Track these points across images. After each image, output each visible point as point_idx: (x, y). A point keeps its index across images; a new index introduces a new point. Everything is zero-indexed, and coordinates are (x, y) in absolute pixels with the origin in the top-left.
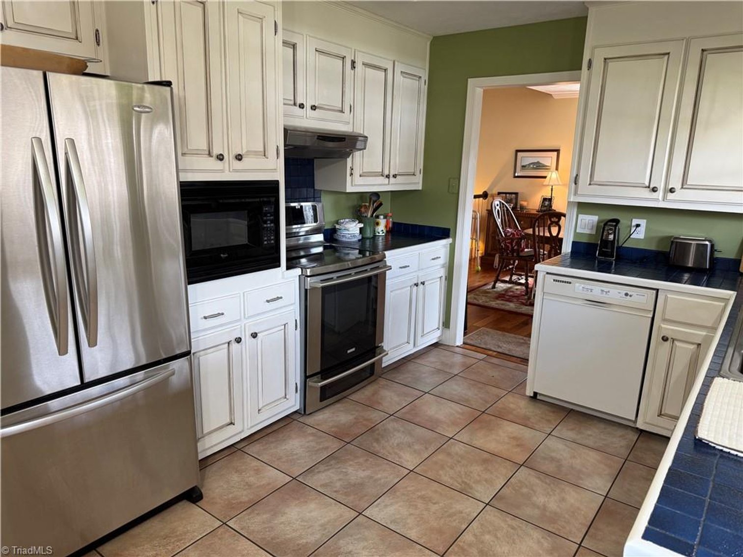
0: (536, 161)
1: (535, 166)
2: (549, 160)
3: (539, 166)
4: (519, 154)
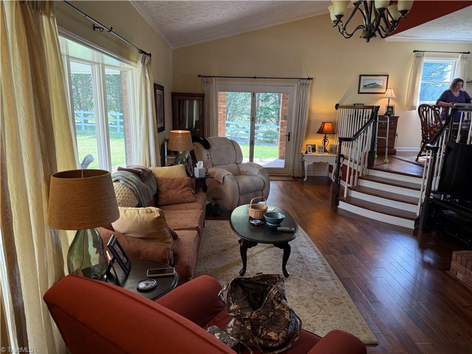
0: (373, 82)
1: (373, 86)
2: (381, 82)
3: (375, 86)
4: (362, 77)
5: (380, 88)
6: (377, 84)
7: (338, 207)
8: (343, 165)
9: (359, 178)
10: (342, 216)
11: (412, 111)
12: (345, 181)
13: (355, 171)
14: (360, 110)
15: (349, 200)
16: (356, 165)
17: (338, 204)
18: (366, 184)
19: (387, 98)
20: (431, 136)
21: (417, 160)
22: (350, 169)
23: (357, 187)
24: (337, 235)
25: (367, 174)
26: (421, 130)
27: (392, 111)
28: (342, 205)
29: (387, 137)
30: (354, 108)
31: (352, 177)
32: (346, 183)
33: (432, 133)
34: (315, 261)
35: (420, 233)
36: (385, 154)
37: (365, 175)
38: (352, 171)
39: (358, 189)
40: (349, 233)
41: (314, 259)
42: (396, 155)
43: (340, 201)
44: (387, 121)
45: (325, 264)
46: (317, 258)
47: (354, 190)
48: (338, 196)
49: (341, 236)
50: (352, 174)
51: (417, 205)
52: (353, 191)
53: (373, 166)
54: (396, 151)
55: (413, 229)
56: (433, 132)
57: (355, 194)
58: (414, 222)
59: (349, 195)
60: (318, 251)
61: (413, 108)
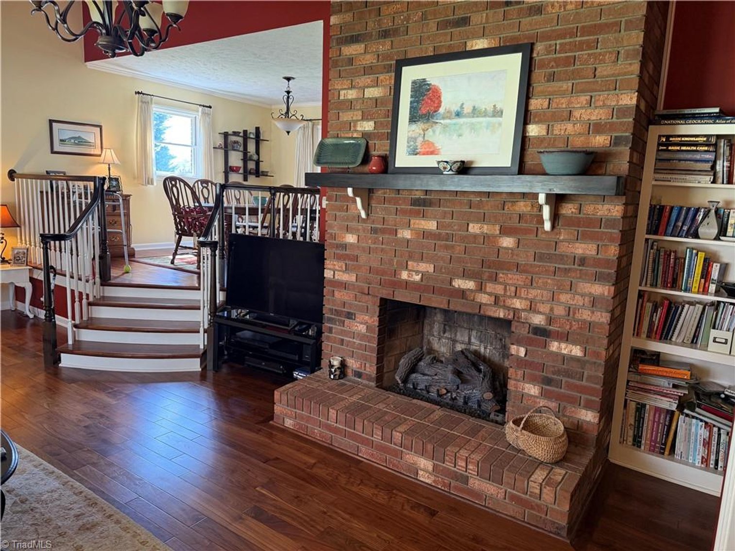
5: (91, 146)
6: (83, 139)
7: (60, 365)
8: (56, 285)
9: (90, 304)
10: (73, 381)
11: (149, 186)
12: (67, 317)
13: (81, 294)
14: (60, 182)
15: (79, 349)
16: (81, 284)
17: (59, 360)
18: (103, 313)
19: (106, 163)
20: (190, 225)
21: (172, 262)
22: (73, 291)
23: (89, 322)
24: (80, 421)
25: (102, 295)
26: (172, 216)
27: (118, 186)
28: (68, 361)
29: (123, 229)
30: (46, 179)
31: (77, 304)
32: (70, 319)
33: (190, 220)
34: (56, 495)
35: (210, 374)
36: (124, 257)
37: (99, 297)
38: (77, 294)
39: (91, 324)
40: (101, 411)
41: (52, 491)
42: (136, 256)
43: (62, 355)
44: (119, 202)
45: (81, 492)
46: (58, 485)
47: (86, 328)
48: (55, 346)
49: (88, 422)
50: (77, 299)
51: (198, 332)
52: (83, 331)
53: (110, 280)
54: (134, 251)
55: (199, 371)
56: (191, 218)
57: (88, 336)
58: (199, 360)
59: (77, 339)
60: (56, 470)
61: (150, 182)
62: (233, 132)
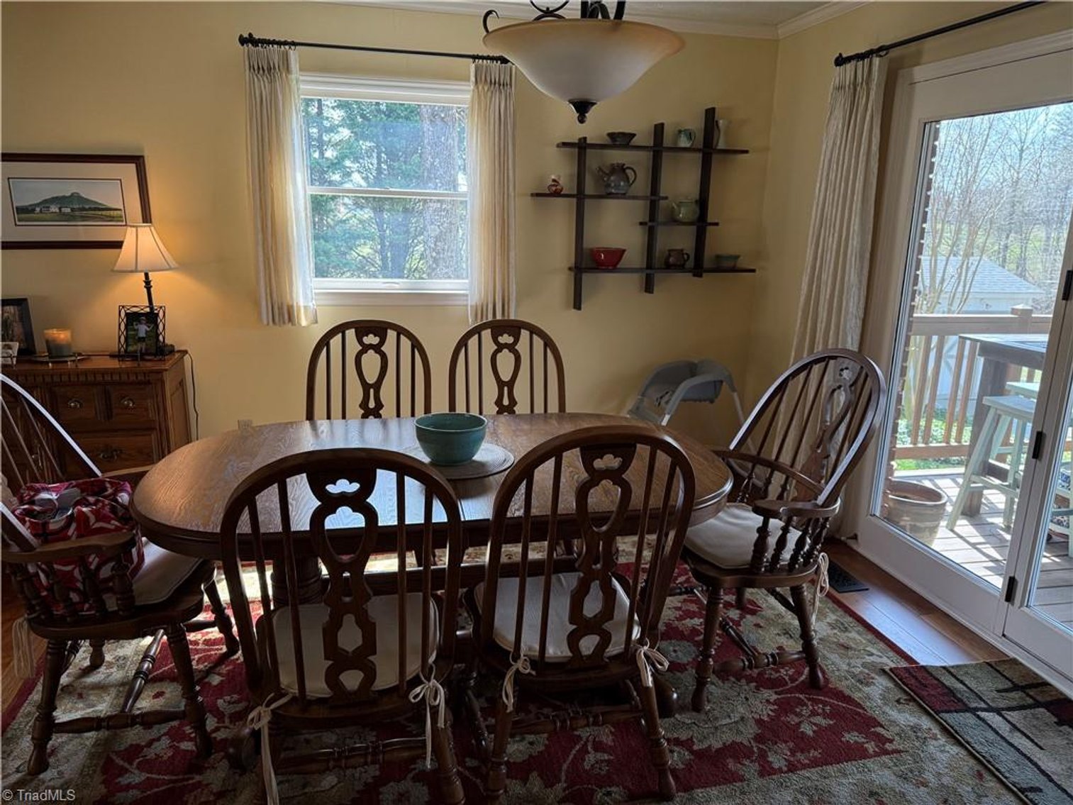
1: (66, 210)
2: (111, 187)
5: (110, 218)
6: (87, 200)
62: (611, 135)
